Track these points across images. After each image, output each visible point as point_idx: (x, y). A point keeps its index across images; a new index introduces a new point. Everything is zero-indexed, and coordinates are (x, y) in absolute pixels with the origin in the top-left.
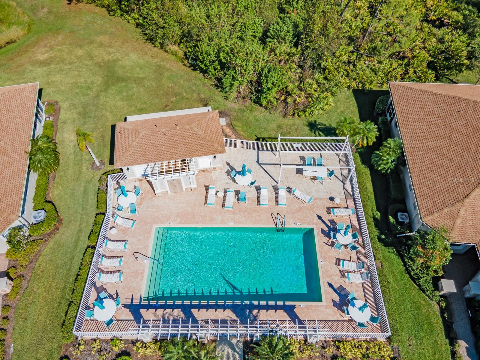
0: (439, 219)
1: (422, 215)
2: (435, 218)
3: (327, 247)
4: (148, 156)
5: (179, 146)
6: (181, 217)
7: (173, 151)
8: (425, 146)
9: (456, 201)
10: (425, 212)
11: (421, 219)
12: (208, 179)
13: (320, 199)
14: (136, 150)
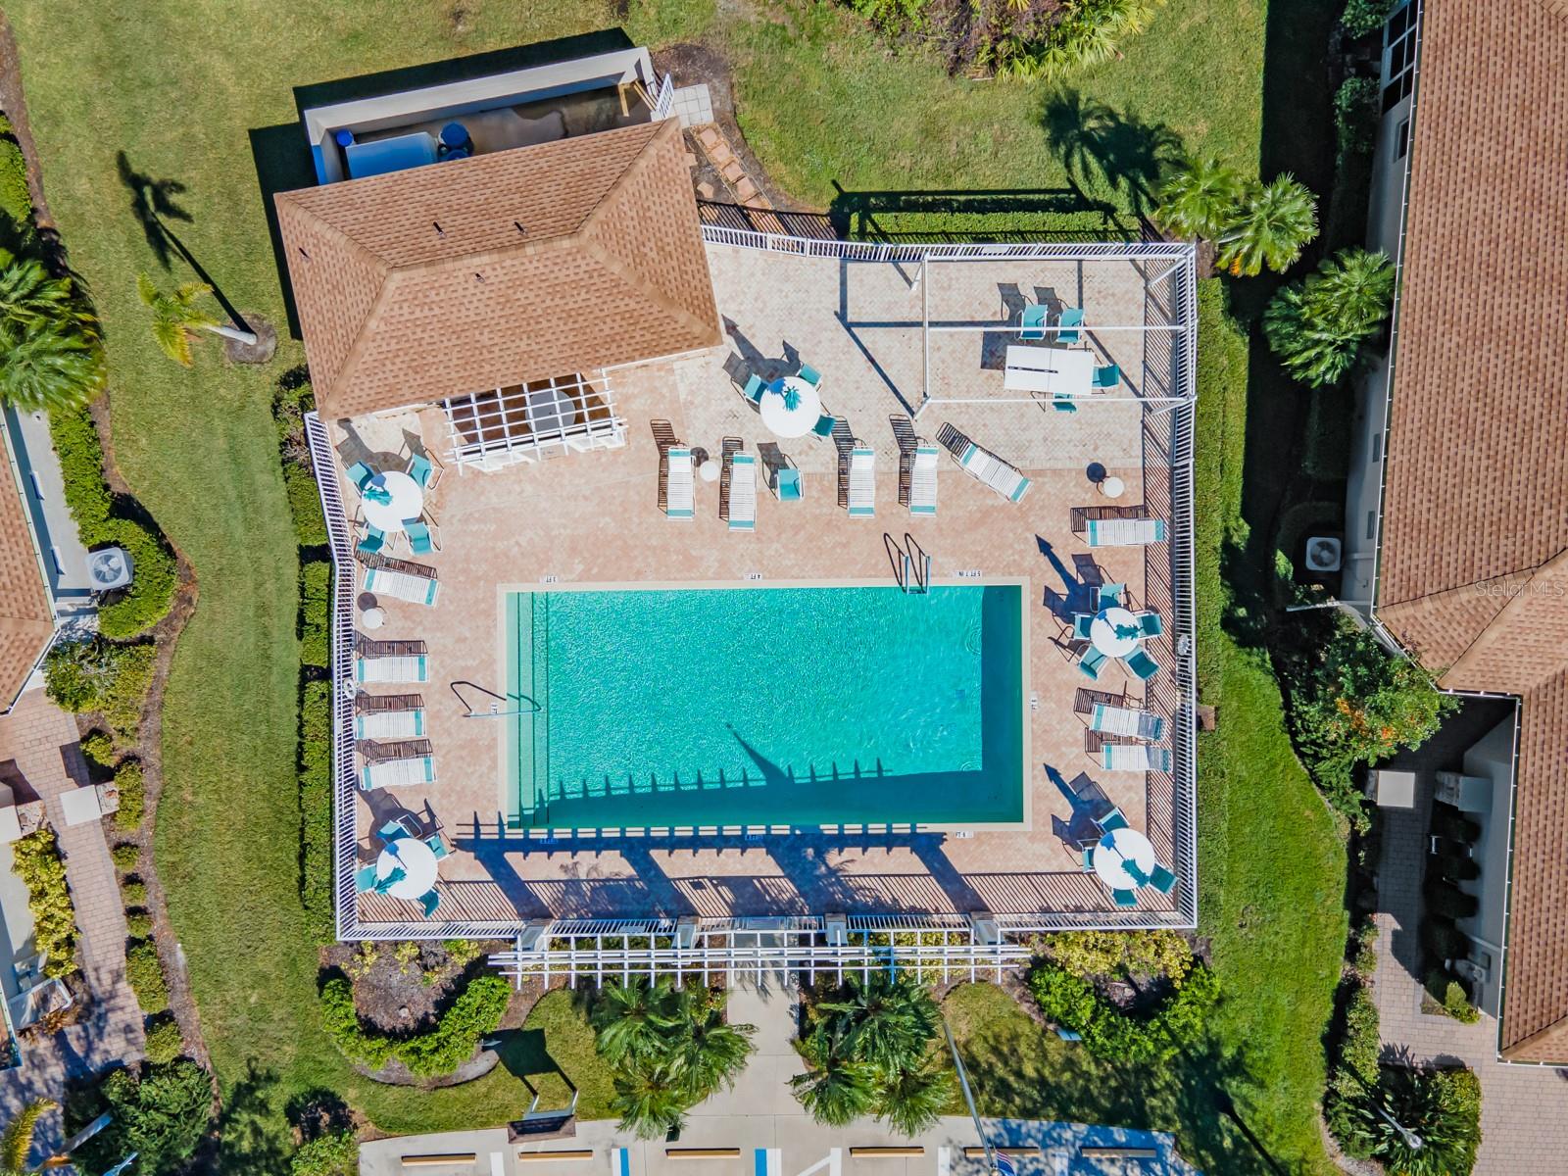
0: (1432, 619)
1: (1380, 597)
2: (1419, 615)
3: (1056, 651)
4: (433, 372)
5: (545, 324)
6: (586, 555)
7: (523, 347)
8: (1481, 312)
9: (1508, 569)
10: (1396, 589)
11: (1375, 610)
12: (664, 396)
13: (1055, 472)
14: (385, 348)
